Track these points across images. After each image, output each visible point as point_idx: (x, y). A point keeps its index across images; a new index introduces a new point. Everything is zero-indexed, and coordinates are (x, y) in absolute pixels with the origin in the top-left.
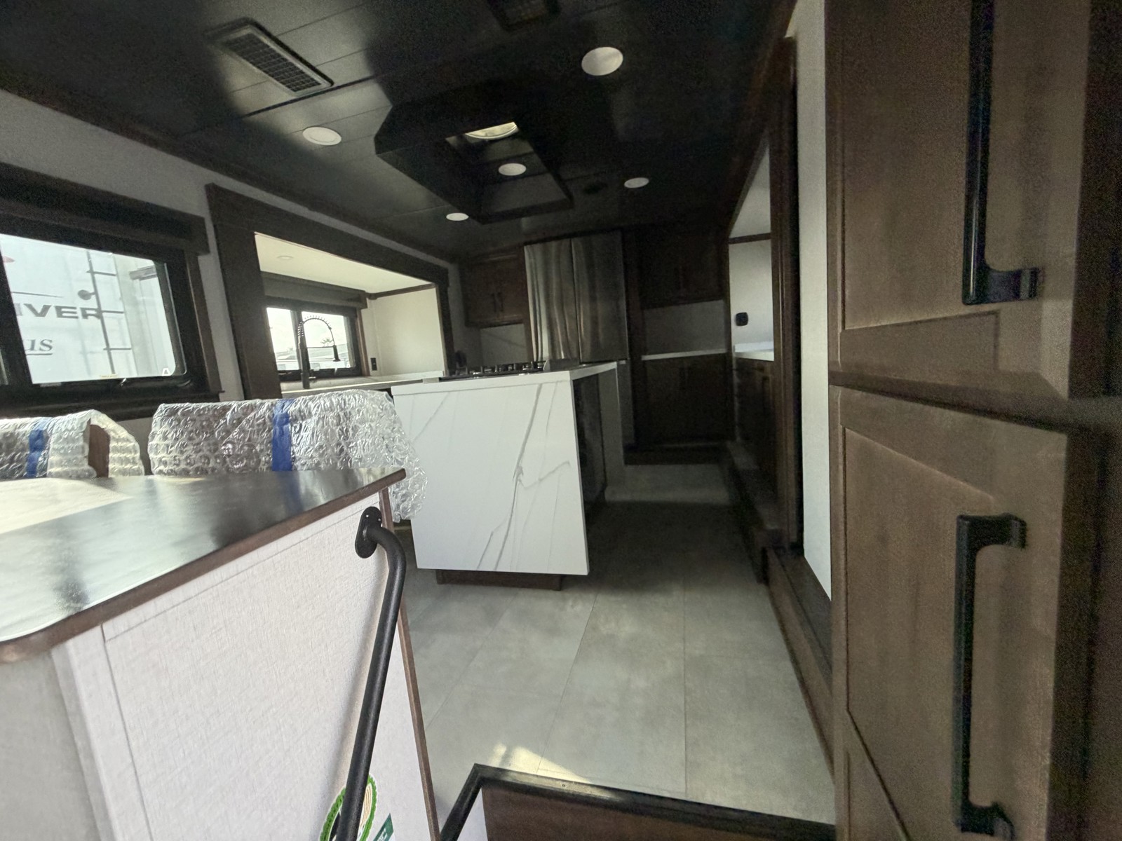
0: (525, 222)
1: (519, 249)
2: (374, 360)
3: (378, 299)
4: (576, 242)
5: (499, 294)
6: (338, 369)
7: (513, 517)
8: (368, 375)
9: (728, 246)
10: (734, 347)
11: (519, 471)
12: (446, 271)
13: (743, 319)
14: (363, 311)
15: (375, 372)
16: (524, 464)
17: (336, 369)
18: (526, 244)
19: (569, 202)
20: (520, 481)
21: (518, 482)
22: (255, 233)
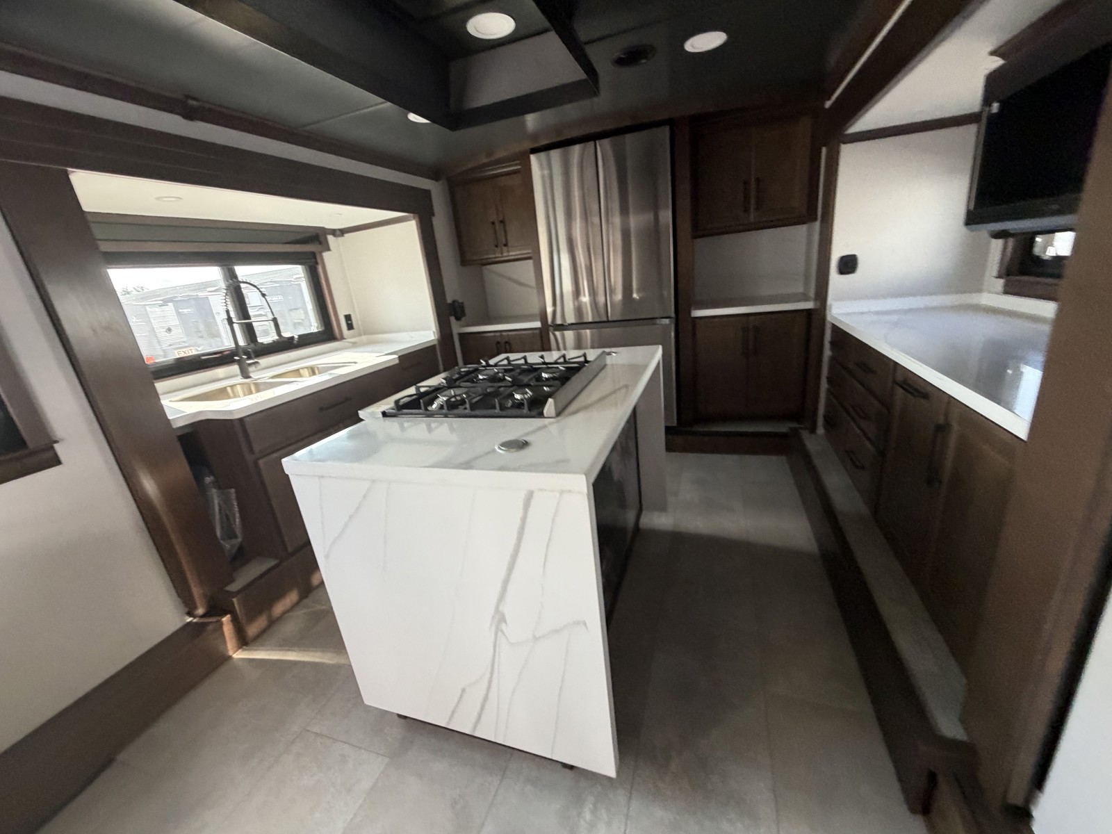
0: (531, 121)
1: (523, 158)
2: (348, 318)
3: (346, 235)
4: (605, 146)
5: (502, 222)
6: (300, 336)
7: (496, 675)
8: (342, 338)
9: (838, 146)
10: (831, 306)
11: (500, 618)
12: (427, 194)
13: (849, 265)
14: (326, 255)
15: (351, 331)
16: (506, 609)
17: (296, 337)
18: (535, 151)
19: (590, 83)
20: (503, 632)
21: (500, 633)
22: (70, 169)
